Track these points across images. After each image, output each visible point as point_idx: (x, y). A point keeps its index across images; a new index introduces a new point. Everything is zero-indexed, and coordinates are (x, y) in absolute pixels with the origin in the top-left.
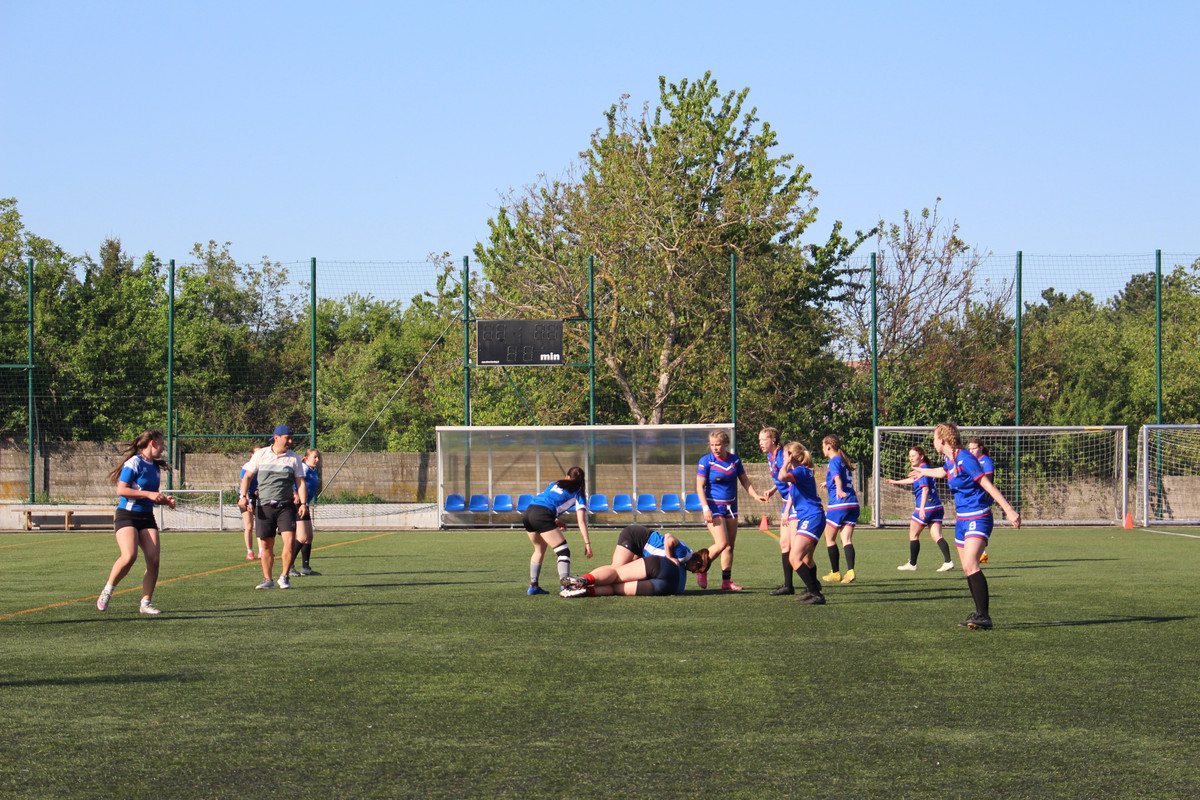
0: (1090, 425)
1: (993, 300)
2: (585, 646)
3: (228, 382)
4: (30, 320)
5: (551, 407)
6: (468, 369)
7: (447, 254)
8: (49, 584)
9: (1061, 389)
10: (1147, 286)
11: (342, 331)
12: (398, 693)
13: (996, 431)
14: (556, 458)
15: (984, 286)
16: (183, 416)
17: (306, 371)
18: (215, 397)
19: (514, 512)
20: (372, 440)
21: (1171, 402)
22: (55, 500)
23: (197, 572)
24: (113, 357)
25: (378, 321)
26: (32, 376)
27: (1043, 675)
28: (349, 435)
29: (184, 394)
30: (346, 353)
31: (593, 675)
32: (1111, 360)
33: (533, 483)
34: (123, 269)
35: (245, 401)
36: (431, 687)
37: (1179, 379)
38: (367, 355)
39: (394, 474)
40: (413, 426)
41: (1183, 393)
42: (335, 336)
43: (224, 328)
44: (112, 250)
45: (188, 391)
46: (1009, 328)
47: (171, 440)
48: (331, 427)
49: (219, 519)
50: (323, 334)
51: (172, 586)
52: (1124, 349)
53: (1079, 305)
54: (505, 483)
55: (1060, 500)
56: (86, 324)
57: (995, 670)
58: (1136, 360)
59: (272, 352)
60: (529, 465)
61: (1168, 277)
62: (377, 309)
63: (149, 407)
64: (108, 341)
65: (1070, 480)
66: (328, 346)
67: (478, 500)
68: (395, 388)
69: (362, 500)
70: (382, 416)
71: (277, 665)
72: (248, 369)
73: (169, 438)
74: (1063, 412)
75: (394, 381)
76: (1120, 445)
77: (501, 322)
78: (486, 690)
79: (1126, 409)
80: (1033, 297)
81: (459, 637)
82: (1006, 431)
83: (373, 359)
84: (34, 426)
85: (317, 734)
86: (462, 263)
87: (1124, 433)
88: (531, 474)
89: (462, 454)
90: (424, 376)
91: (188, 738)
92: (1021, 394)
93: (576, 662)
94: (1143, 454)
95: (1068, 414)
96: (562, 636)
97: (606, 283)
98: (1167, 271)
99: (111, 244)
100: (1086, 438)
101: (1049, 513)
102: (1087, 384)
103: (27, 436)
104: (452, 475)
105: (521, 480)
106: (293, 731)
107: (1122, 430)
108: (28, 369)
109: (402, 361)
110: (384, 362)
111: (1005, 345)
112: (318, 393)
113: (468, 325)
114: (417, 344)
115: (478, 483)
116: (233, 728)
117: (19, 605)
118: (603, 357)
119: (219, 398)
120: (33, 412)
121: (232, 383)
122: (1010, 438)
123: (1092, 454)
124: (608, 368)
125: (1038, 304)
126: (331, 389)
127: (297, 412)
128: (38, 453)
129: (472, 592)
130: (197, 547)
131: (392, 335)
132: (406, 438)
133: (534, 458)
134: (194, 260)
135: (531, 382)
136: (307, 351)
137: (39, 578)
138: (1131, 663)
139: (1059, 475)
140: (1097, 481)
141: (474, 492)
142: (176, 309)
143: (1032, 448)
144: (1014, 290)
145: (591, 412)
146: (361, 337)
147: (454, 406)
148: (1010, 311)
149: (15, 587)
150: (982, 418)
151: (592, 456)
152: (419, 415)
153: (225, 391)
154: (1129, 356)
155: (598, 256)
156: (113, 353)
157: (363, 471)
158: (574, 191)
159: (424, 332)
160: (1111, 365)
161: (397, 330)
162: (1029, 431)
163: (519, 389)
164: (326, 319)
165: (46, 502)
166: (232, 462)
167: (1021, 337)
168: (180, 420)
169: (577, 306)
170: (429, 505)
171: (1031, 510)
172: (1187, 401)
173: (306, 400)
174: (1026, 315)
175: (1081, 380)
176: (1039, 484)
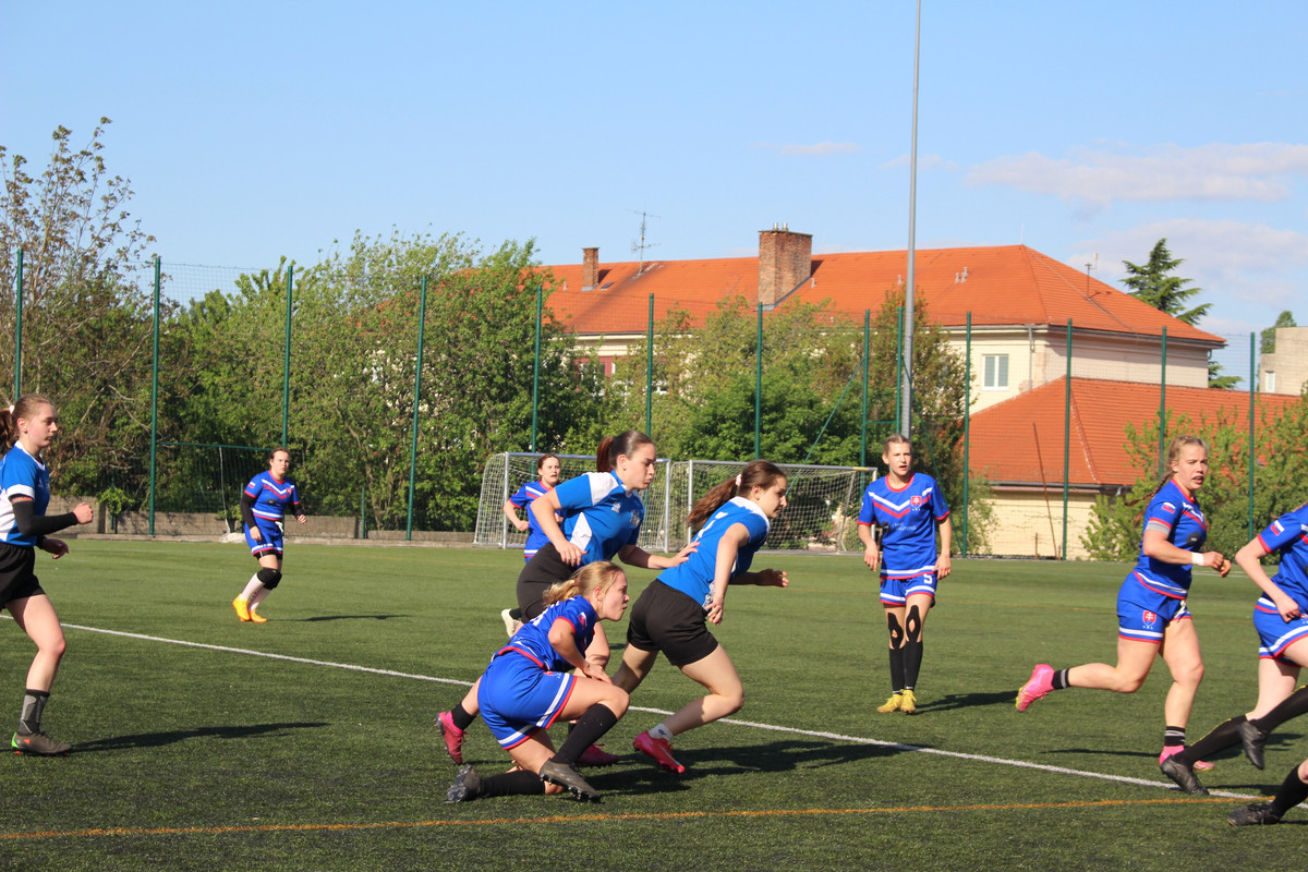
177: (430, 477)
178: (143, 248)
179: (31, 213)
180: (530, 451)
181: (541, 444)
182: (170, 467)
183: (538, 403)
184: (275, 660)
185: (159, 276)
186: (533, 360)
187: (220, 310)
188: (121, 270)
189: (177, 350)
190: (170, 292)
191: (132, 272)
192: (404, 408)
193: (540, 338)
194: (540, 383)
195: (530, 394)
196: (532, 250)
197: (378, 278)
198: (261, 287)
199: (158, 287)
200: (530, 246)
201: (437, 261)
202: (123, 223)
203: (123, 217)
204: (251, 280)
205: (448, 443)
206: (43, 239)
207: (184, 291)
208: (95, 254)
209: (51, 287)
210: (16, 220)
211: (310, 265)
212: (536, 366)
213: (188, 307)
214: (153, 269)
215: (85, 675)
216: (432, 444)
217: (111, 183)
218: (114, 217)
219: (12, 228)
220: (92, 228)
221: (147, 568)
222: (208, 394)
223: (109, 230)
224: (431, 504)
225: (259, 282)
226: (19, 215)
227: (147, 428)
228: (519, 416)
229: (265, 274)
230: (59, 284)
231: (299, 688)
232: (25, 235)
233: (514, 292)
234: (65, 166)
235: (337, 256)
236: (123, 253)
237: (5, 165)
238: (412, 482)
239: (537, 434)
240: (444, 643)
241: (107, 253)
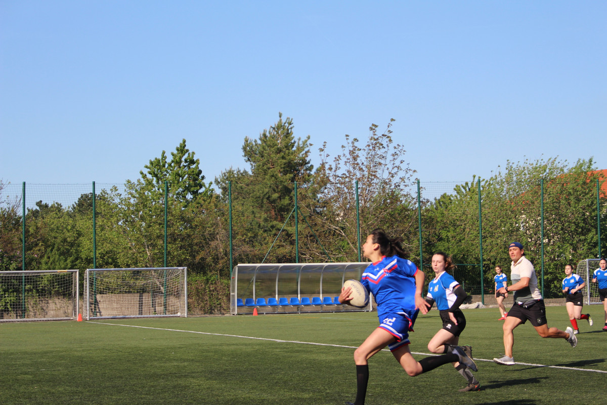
0: (61, 269)
1: (11, 206)
9: (46, 251)
10: (89, 200)
13: (13, 273)
15: (6, 200)
21: (101, 257)
27: (35, 397)
32: (70, 236)
37: (104, 246)
41: (107, 252)
46: (19, 221)
52: (77, 231)
53: (54, 209)
55: (45, 308)
57: (11, 396)
58: (83, 236)
61: (99, 195)
65: (50, 297)
74: (47, 263)
76: (75, 279)
79: (78, 261)
80: (32, 205)
82: (18, 273)
87: (77, 272)
92: (25, 255)
94: (87, 284)
95: (49, 264)
98: (98, 192)
100: (59, 276)
101: (39, 314)
102: (59, 249)
107: (76, 272)
111: (17, 230)
122: (19, 277)
123: (61, 284)
125: (34, 209)
138: (79, 389)
139: (45, 295)
140: (64, 298)
143: (31, 282)
144: (22, 201)
148: (20, 213)
150: (6, 267)
154: (80, 234)
160: (71, 239)
162: (29, 273)
167: (25, 225)
171: (31, 313)
172: (109, 257)
174: (28, 214)
175: (56, 246)
176: (35, 300)
177: (551, 273)
178: (411, 176)
179: (360, 165)
180: (598, 258)
181: (603, 254)
182: (430, 276)
183: (601, 236)
184: (483, 362)
185: (419, 188)
186: (597, 214)
187: (447, 202)
188: (402, 187)
189: (429, 222)
190: (425, 195)
191: (407, 187)
192: (537, 242)
193: (599, 204)
194: (601, 225)
195: (597, 231)
196: (592, 163)
197: (520, 182)
198: (466, 190)
199: (419, 193)
200: (591, 161)
201: (547, 171)
202: (401, 165)
203: (401, 163)
204: (461, 187)
205: (558, 256)
206: (367, 176)
207: (431, 195)
208: (390, 181)
209: (372, 197)
210: (354, 168)
211: (488, 178)
212: (598, 217)
213: (434, 201)
214: (416, 185)
215: (397, 372)
216: (551, 258)
217: (395, 148)
218: (397, 163)
219: (352, 172)
220: (388, 169)
221: (422, 322)
222: (445, 241)
223: (396, 169)
224: (552, 286)
225: (464, 188)
226: (355, 165)
227: (418, 258)
228: (593, 241)
229: (467, 184)
230: (374, 196)
231: (495, 374)
232: (358, 174)
233: (584, 183)
234: (375, 142)
235: (500, 173)
236: (402, 179)
237: (349, 143)
238: (542, 276)
239: (601, 250)
240: (563, 350)
241: (396, 180)
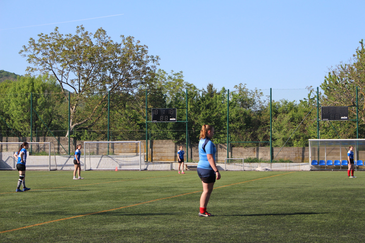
2: (357, 207)
3: (245, 126)
4: (186, 108)
5: (344, 133)
6: (318, 121)
7: (311, 86)
8: (193, 186)
11: (279, 110)
12: (298, 220)
14: (346, 149)
16: (232, 136)
17: (269, 123)
18: (241, 130)
19: (333, 165)
20: (289, 143)
22: (194, 161)
23: (236, 183)
24: (211, 118)
25: (291, 107)
26: (187, 124)
28: (282, 142)
29: (232, 129)
30: (281, 117)
31: (359, 215)
33: (339, 157)
34: (214, 92)
35: (250, 132)
36: (308, 218)
38: (287, 117)
39: (296, 154)
40: (302, 139)
42: (277, 112)
43: (244, 109)
44: (210, 87)
45: (233, 129)
47: (228, 143)
48: (276, 139)
49: (243, 167)
50: (273, 111)
51: (229, 187)
54: (330, 156)
56: (203, 108)
59: (258, 116)
60: (338, 151)
62: (290, 103)
63: (221, 133)
64: (209, 113)
66: (275, 115)
67: (322, 162)
68: (296, 127)
69: (286, 162)
70: (292, 136)
71: (261, 211)
72: (251, 122)
73: (227, 143)
75: (296, 125)
77: (328, 107)
78: (326, 220)
81: (317, 204)
83: (289, 119)
84: (188, 139)
85: (274, 232)
86: (316, 89)
88: (338, 154)
89: (317, 148)
90: (305, 123)
91: (235, 232)
93: (354, 211)
96: (349, 204)
97: (362, 95)
99: (210, 85)
103: (186, 142)
104: (313, 154)
105: (335, 156)
106: (267, 231)
108: (186, 122)
109: (298, 119)
110: (292, 120)
112: (272, 129)
113: (318, 108)
114: (302, 114)
115: (322, 156)
116: (248, 230)
117: (184, 192)
118: (361, 117)
119: (242, 131)
120: (188, 135)
121: (246, 126)
124: (362, 121)
126: (276, 128)
127: (266, 135)
128: (189, 147)
129: (320, 190)
130: (236, 176)
131: (295, 111)
132: (299, 142)
133: (339, 149)
134: (235, 89)
135: (338, 125)
136: (269, 116)
137: (190, 184)
141: (320, 159)
142: (230, 104)
145: (357, 135)
146: (285, 112)
147: (314, 133)
149: (183, 187)
151: (357, 148)
152: (303, 136)
153: (244, 129)
155: (359, 86)
156: (211, 117)
157: (286, 153)
158: (351, 66)
159: (305, 110)
161: (296, 110)
163: (334, 127)
164: (274, 106)
165: (192, 162)
166: (246, 150)
168: (231, 137)
169: (353, 102)
170: (307, 163)
173: (269, 131)
